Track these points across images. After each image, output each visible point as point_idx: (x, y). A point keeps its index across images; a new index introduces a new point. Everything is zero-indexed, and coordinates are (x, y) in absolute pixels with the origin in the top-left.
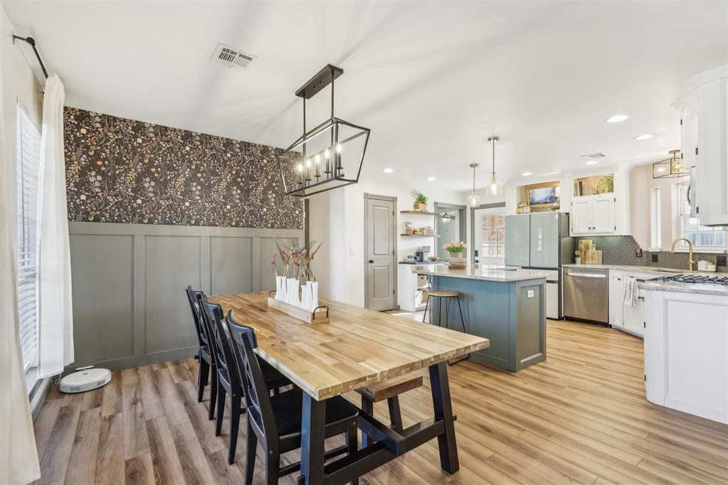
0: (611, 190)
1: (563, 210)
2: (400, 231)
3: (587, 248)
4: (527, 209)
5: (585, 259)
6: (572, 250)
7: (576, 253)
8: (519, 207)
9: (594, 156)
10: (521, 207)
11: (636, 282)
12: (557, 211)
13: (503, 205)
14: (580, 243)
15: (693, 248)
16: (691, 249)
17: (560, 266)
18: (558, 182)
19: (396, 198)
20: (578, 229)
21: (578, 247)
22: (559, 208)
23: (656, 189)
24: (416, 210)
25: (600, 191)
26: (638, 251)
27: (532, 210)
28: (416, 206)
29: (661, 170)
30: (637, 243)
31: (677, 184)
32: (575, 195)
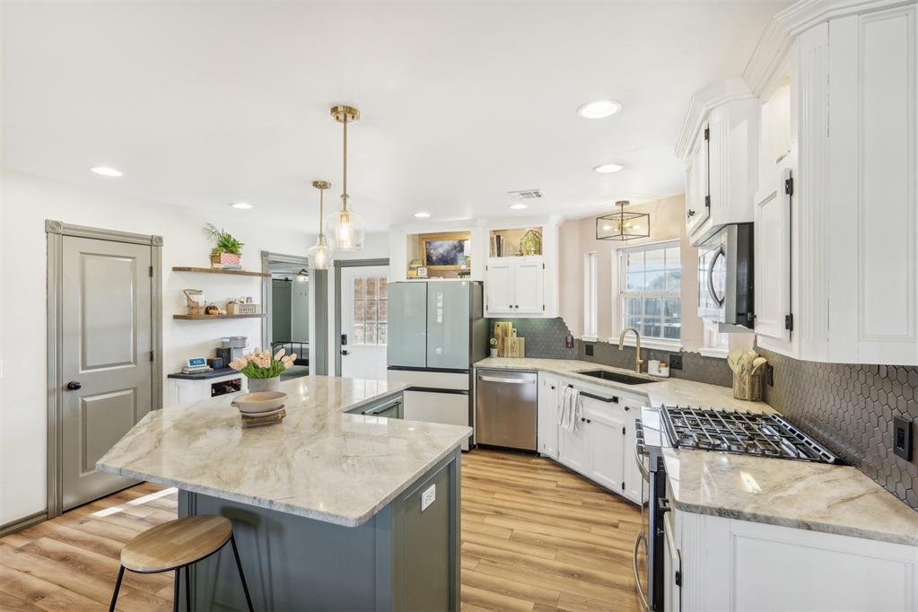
0: (539, 251)
1: (475, 277)
2: (170, 308)
3: (506, 334)
4: (423, 272)
5: (503, 350)
6: (485, 337)
7: (492, 341)
8: (411, 269)
9: (526, 194)
10: (414, 269)
11: (579, 396)
12: (467, 278)
13: (385, 262)
14: (496, 326)
15: (641, 341)
16: (638, 342)
17: (471, 366)
18: (468, 233)
19: (160, 239)
20: (496, 306)
21: (493, 332)
22: (469, 273)
23: (590, 254)
24: (216, 266)
25: (524, 252)
26: (569, 341)
27: (430, 275)
28: (215, 257)
29: (607, 228)
30: (567, 327)
31: (618, 250)
32: (492, 255)
